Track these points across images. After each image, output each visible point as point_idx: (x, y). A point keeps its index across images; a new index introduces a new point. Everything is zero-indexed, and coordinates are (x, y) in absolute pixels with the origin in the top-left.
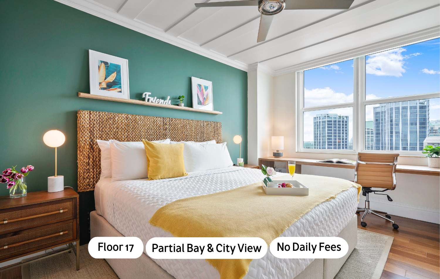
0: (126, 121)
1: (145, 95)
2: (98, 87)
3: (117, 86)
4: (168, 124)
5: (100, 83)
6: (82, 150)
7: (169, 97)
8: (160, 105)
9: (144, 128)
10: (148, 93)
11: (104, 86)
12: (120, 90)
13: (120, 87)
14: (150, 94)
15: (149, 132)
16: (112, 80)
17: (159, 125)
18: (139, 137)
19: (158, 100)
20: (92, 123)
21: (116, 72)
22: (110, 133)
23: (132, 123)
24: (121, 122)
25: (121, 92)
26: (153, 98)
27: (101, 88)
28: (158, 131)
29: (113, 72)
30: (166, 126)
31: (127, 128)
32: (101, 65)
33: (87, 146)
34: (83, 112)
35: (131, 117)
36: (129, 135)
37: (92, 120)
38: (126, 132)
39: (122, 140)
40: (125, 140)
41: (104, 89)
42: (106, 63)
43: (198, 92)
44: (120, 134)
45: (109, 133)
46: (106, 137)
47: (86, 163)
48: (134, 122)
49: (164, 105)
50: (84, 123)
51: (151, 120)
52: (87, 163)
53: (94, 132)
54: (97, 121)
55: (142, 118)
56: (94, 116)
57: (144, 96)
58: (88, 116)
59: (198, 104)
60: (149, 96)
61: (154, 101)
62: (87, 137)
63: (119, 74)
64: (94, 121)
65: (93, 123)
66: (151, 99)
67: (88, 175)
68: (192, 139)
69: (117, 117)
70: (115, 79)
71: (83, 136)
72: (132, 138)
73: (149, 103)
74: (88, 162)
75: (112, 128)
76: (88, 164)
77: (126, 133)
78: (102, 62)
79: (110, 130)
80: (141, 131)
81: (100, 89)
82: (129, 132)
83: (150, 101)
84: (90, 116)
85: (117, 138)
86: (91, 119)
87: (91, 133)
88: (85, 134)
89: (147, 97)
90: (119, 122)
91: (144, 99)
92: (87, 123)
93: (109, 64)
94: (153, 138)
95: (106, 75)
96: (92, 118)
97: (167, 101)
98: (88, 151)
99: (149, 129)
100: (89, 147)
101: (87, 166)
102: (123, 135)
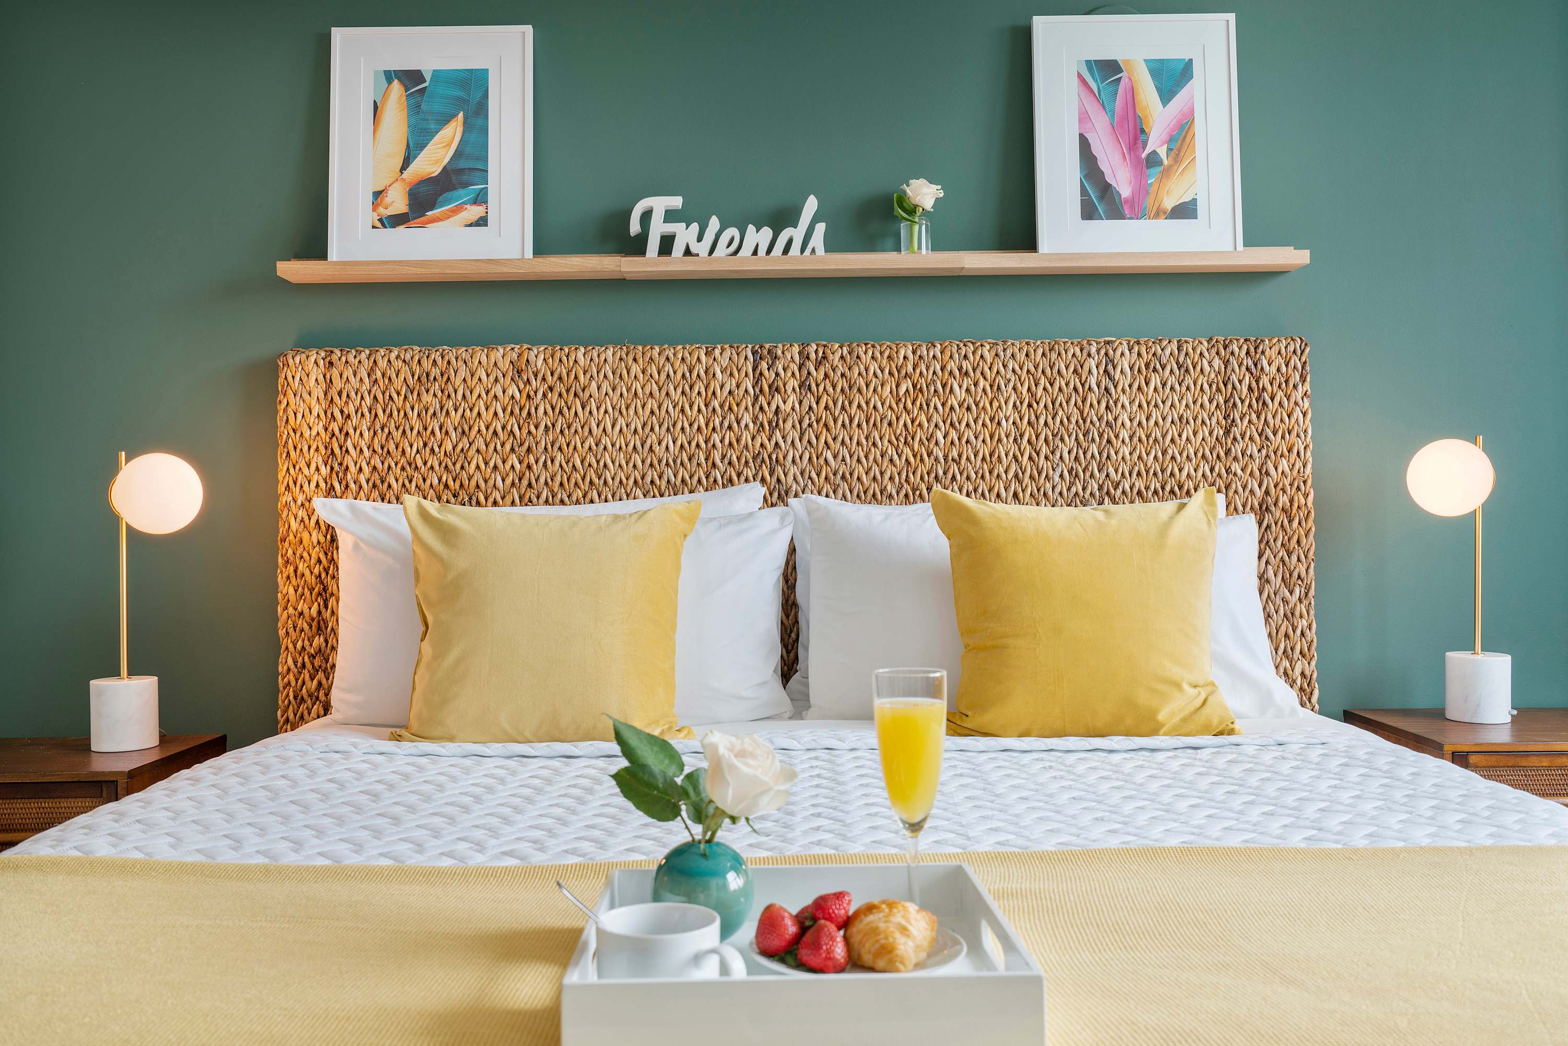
0: (513, 390)
1: (647, 216)
2: (366, 215)
3: (461, 192)
4: (793, 383)
5: (378, 194)
6: (290, 552)
7: (811, 205)
8: (746, 263)
9: (621, 422)
10: (660, 204)
11: (398, 202)
12: (475, 212)
13: (481, 199)
14: (677, 202)
15: (656, 448)
16: (437, 162)
17: (722, 395)
18: (591, 482)
19: (733, 232)
20: (337, 414)
21: (461, 115)
22: (425, 463)
23: (545, 395)
24: (487, 393)
25: (482, 222)
26: (695, 227)
27: (380, 220)
28: (716, 438)
29: (445, 120)
30: (778, 399)
31: (516, 428)
32: (385, 95)
33: (314, 534)
34: (297, 359)
35: (540, 362)
36: (529, 467)
37: (336, 398)
38: (512, 450)
39: (491, 500)
40: (508, 499)
41: (397, 220)
42: (411, 78)
43: (1084, 118)
44: (478, 467)
45: (419, 463)
46: (404, 485)
47: (307, 618)
48: (559, 387)
49: (776, 264)
50: (299, 416)
51: (668, 367)
52: (313, 620)
53: (349, 461)
54: (362, 398)
55: (610, 359)
56: (345, 377)
57: (635, 228)
58: (321, 378)
59: (1089, 212)
60: (671, 216)
61: (702, 249)
62: (313, 485)
63: (480, 122)
64: (347, 403)
65: (342, 412)
66: (685, 235)
67: (320, 684)
68: (1000, 486)
69: (462, 373)
70: (458, 154)
71: (295, 483)
72: (546, 483)
73: (676, 264)
74: (319, 612)
75: (433, 432)
76: (319, 628)
77: (513, 459)
78: (390, 76)
79: (425, 445)
80: (606, 441)
81: (374, 227)
82: (529, 450)
83: (678, 250)
84: (328, 376)
85: (462, 485)
86: (334, 392)
87: (332, 468)
88: (306, 471)
89: (658, 228)
90: (475, 397)
91: (637, 246)
92: (315, 413)
93: (428, 77)
94: (683, 481)
95: (408, 145)
96: (338, 384)
97: (797, 233)
98: (319, 561)
99: (652, 429)
100: (322, 540)
101: (314, 637)
102: (495, 467)
